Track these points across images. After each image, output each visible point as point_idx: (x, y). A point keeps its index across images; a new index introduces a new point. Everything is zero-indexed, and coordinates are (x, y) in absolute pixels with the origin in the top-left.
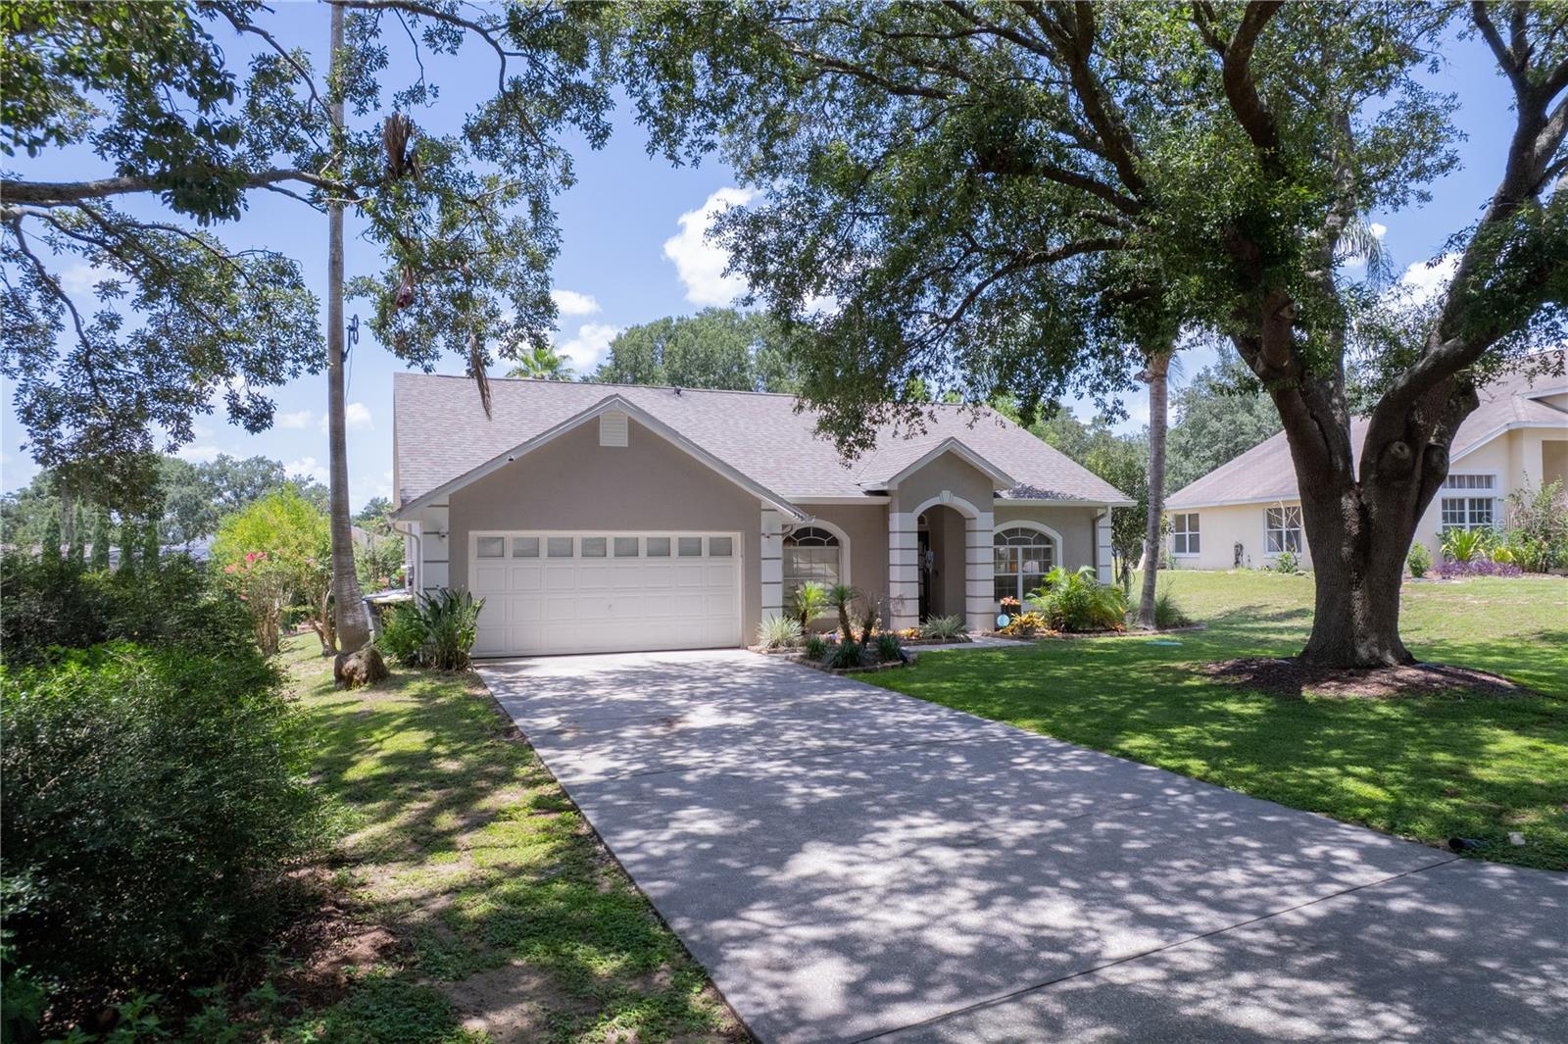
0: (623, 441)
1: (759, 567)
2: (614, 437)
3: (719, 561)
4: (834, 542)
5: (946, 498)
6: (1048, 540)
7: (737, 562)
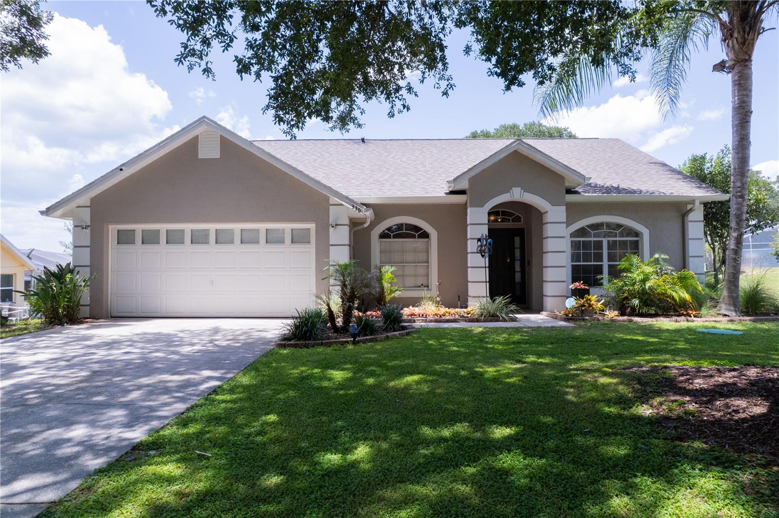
0: (216, 154)
1: (328, 252)
2: (209, 151)
3: (299, 248)
4: (425, 235)
5: (517, 194)
6: (637, 234)
7: (311, 248)
